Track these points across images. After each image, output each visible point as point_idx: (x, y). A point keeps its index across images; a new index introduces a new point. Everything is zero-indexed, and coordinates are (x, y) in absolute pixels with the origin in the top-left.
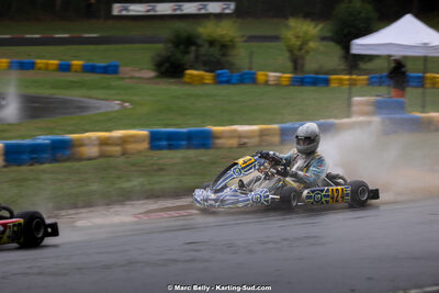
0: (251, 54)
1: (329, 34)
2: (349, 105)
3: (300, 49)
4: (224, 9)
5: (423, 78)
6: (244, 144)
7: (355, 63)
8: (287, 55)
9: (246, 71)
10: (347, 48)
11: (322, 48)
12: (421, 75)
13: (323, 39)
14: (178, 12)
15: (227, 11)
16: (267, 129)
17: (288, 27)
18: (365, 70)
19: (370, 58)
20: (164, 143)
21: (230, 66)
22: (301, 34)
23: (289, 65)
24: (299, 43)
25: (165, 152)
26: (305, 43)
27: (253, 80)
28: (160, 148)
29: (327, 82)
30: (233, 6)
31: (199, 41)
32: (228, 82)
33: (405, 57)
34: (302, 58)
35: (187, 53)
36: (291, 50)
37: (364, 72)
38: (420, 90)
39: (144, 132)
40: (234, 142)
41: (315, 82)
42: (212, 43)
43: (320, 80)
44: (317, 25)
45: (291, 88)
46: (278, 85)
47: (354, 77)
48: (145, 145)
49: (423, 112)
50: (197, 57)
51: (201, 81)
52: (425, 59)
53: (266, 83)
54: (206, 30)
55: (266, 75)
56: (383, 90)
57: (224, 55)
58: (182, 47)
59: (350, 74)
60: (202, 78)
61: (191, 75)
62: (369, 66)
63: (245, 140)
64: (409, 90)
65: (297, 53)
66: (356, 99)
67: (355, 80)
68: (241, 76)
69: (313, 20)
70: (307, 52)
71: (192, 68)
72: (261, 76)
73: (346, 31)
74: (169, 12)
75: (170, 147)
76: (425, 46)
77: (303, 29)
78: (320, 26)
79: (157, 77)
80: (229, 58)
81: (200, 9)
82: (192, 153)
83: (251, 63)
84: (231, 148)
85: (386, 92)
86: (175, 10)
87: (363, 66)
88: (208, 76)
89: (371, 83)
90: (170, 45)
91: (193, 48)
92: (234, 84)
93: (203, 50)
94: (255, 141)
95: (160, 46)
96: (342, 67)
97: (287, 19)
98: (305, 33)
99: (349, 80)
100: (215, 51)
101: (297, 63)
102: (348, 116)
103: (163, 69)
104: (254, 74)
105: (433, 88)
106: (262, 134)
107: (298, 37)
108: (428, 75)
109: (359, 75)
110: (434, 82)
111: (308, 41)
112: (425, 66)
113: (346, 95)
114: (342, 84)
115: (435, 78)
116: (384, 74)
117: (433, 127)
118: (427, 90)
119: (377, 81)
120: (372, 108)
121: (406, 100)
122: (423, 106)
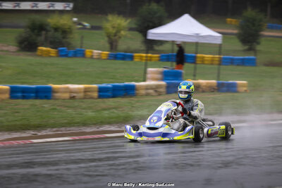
0: (82, 37)
1: (134, 26)
2: (145, 73)
3: (115, 35)
4: (65, 7)
5: (195, 58)
6: (74, 97)
7: (151, 45)
8: (106, 39)
9: (78, 49)
10: (145, 35)
11: (129, 35)
12: (194, 55)
13: (131, 29)
14: (35, 8)
15: (68, 9)
16: (89, 88)
17: (107, 21)
19: (161, 43)
20: (20, 95)
21: (68, 45)
22: (116, 26)
23: (108, 46)
24: (114, 31)
25: (20, 100)
26: (118, 31)
27: (83, 55)
28: (17, 98)
29: (132, 58)
30: (71, 5)
31: (48, 28)
32: (66, 56)
33: (185, 43)
34: (116, 41)
35: (40, 35)
36: (109, 36)
37: (157, 52)
38: (192, 65)
39: (6, 87)
40: (67, 95)
41: (124, 58)
42: (56, 29)
43: (127, 57)
44: (126, 21)
45: (108, 61)
46: (99, 59)
47: (149, 55)
48: (7, 96)
49: (195, 80)
50: (46, 39)
51: (48, 55)
52: (197, 44)
53: (92, 57)
54: (52, 21)
55: (92, 52)
56: (168, 64)
57: (64, 38)
58: (36, 31)
59: (147, 53)
60: (49, 52)
61: (42, 50)
62: (160, 48)
63: (75, 95)
64: (186, 65)
65: (113, 38)
66: (150, 69)
67: (150, 57)
68: (75, 52)
69: (124, 16)
70: (120, 37)
71: (42, 45)
72: (88, 52)
73: (146, 25)
74: (29, 8)
75: (24, 97)
76: (197, 35)
77: (117, 22)
78: (129, 21)
79: (19, 51)
80: (67, 40)
81: (49, 7)
82: (38, 102)
83: (82, 43)
84: (64, 99)
85: (171, 66)
86: (33, 7)
87: (156, 48)
88: (53, 52)
89: (161, 59)
90: (28, 30)
91: (44, 32)
92: (70, 57)
93: (50, 34)
94: (81, 95)
95: (22, 30)
96: (143, 47)
97: (107, 15)
98: (119, 25)
99: (146, 57)
100: (58, 35)
101: (112, 45)
102: (144, 81)
103: (23, 45)
104: (84, 51)
105: (203, 64)
106: (86, 91)
107: (114, 27)
108: (198, 55)
109: (153, 54)
110: (203, 60)
111: (121, 30)
112: (197, 49)
113: (143, 67)
114: (142, 60)
115: (204, 57)
116: (170, 54)
117: (201, 90)
118: (198, 66)
119: (165, 58)
120: (160, 76)
121: (183, 71)
122: (194, 76)
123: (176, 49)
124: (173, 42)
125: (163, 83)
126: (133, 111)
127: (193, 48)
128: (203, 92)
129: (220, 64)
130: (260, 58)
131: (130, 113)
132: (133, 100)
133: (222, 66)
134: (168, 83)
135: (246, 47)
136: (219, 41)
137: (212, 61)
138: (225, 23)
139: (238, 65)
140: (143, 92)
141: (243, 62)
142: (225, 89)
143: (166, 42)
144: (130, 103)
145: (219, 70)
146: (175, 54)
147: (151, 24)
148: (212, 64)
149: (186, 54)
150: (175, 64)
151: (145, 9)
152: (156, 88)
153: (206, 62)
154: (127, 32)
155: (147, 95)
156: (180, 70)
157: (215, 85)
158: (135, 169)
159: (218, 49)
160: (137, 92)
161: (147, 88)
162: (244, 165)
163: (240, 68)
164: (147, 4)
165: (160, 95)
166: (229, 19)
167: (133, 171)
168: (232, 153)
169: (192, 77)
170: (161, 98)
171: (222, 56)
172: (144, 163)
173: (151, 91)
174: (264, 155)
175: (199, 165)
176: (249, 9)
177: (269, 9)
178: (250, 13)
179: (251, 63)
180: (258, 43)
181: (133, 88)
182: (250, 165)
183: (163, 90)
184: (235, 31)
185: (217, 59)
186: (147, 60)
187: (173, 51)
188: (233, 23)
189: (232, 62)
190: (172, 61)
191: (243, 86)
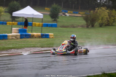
1: (7, 11)
2: (11, 30)
5: (32, 24)
7: (14, 18)
10: (12, 14)
11: (5, 14)
12: (32, 23)
13: (6, 12)
18: (17, 21)
19: (18, 17)
29: (6, 24)
33: (28, 18)
37: (16, 21)
38: (31, 27)
41: (3, 24)
43: (4, 23)
44: (4, 8)
47: (13, 22)
49: (32, 33)
52: (33, 18)
59: (12, 22)
62: (18, 20)
64: (28, 27)
66: (13, 28)
67: (14, 23)
69: (3, 7)
70: (1, 15)
73: (12, 10)
76: (33, 15)
78: (5, 8)
85: (22, 27)
87: (16, 20)
89: (18, 24)
96: (11, 19)
98: (1, 10)
99: (12, 23)
102: (11, 33)
105: (35, 26)
108: (33, 23)
109: (15, 22)
110: (35, 25)
111: (2, 12)
112: (33, 20)
113: (11, 27)
114: (10, 24)
115: (36, 24)
116: (22, 22)
117: (34, 37)
118: (33, 27)
119: (20, 24)
120: (17, 31)
121: (27, 29)
122: (32, 31)
123: (24, 20)
124: (23, 17)
125: (19, 34)
126: (6, 46)
127: (31, 20)
128: (35, 38)
129: (42, 27)
130: (59, 24)
131: (5, 46)
132: (7, 41)
133: (43, 27)
134: (21, 34)
135: (53, 20)
136: (42, 17)
137: (39, 25)
138: (45, 9)
139: (50, 27)
140: (11, 38)
141: (52, 26)
142: (44, 37)
143: (20, 17)
144: (5, 42)
145: (42, 29)
146: (24, 22)
147: (14, 10)
148: (39, 26)
149: (28, 22)
150: (23, 26)
151: (11, 4)
152: (16, 36)
153: (36, 26)
154: (4, 13)
155: (12, 39)
156: (26, 29)
157: (40, 35)
158: (6, 69)
159: (41, 20)
160: (8, 38)
161: (12, 36)
162: (52, 68)
163: (51, 28)
164: (12, 2)
165: (17, 39)
166: (46, 8)
167: (6, 70)
168: (47, 63)
169: (31, 32)
170: (18, 40)
171: (43, 23)
172: (11, 67)
173: (14, 37)
174: (60, 64)
175: (33, 68)
176: (54, 4)
177: (62, 4)
178: (54, 5)
179: (55, 26)
180: (58, 18)
181: (6, 36)
182: (54, 68)
183: (19, 37)
184: (49, 13)
185: (41, 24)
186: (12, 25)
187: (23, 21)
188: (48, 10)
189: (47, 26)
190: (23, 25)
191: (51, 35)
